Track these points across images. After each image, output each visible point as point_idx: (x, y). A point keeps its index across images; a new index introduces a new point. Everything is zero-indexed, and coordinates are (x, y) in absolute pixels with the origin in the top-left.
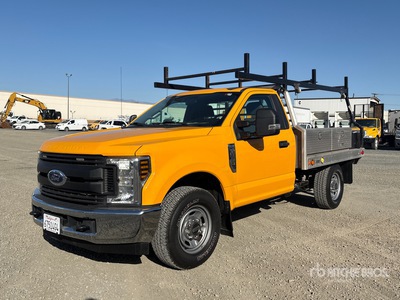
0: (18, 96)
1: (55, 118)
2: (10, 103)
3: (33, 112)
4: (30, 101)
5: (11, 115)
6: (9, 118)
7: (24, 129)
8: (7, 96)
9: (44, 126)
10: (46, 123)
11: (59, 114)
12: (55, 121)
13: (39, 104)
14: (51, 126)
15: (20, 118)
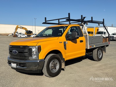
0: (19, 26)
1: (31, 33)
2: (16, 29)
3: (24, 32)
4: (22, 28)
5: (17, 33)
6: (16, 34)
7: (21, 37)
8: (15, 26)
9: (27, 36)
10: (27, 35)
11: (32, 32)
12: (31, 34)
13: (25, 29)
14: (29, 36)
15: (20, 34)
